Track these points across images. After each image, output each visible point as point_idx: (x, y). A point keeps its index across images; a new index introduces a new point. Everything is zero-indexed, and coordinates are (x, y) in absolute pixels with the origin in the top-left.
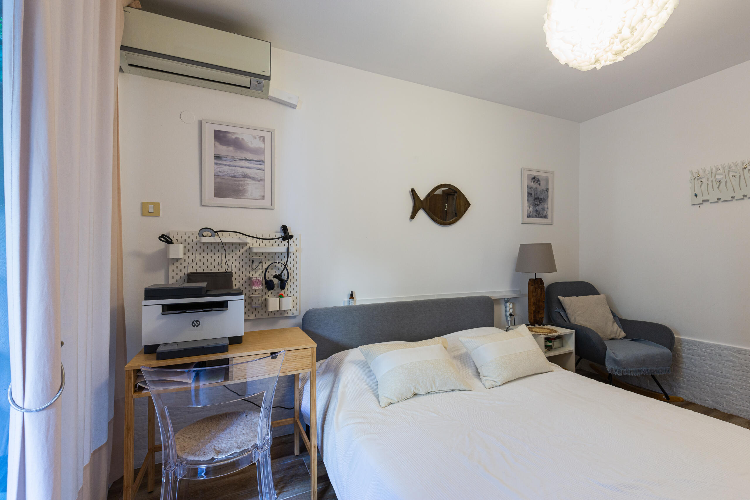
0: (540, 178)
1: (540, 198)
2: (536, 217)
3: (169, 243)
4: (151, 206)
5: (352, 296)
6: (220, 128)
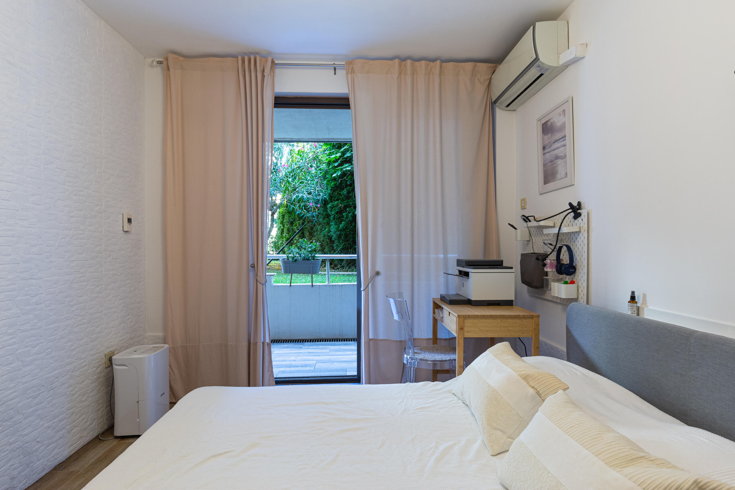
3: (516, 229)
4: (523, 201)
5: (633, 298)
6: (544, 121)
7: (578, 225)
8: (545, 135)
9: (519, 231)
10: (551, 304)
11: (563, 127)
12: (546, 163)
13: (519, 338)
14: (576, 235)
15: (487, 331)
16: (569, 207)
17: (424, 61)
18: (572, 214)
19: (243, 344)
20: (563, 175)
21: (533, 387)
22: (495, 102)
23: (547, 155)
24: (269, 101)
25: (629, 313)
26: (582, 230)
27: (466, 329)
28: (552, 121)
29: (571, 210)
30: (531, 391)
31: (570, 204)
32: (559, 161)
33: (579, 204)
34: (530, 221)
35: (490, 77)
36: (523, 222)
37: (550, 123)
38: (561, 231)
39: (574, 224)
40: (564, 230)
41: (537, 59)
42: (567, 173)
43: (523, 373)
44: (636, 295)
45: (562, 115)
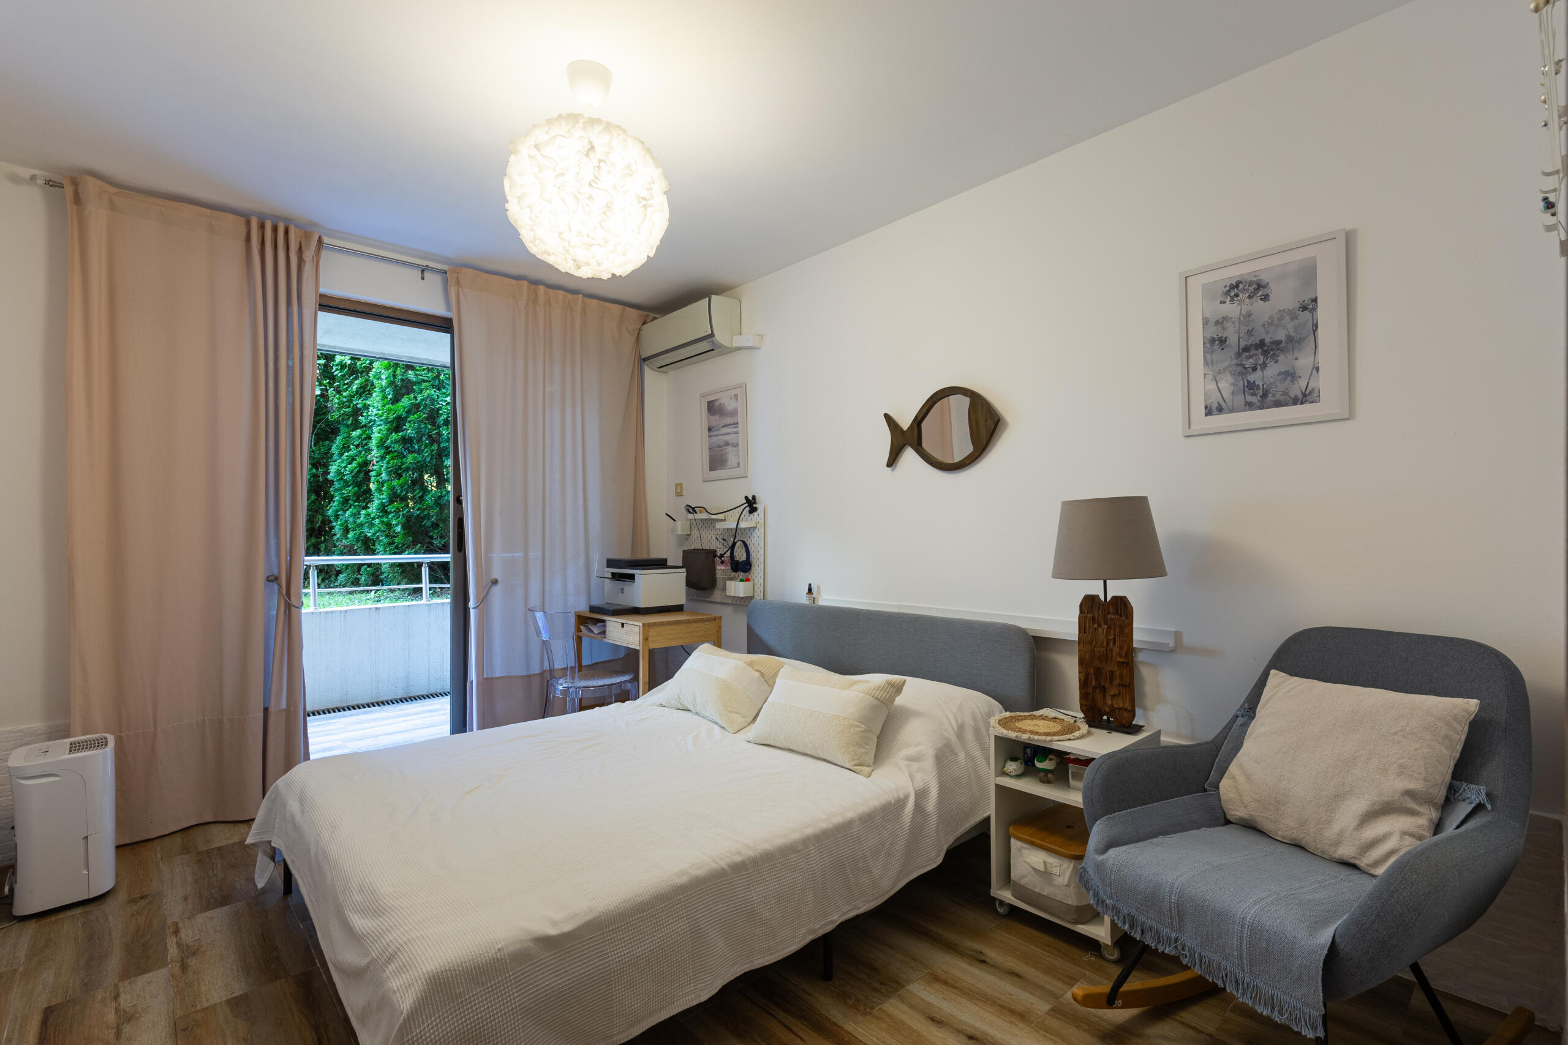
0: (1264, 278)
1: (1267, 340)
2: (1250, 406)
3: (675, 520)
4: (679, 487)
5: (810, 590)
6: (710, 398)
7: (754, 519)
8: (712, 415)
9: (679, 523)
10: (719, 606)
11: (734, 413)
12: (711, 447)
13: (682, 646)
14: (752, 530)
15: (672, 639)
16: (745, 501)
17: (561, 291)
18: (748, 509)
19: (255, 715)
20: (734, 464)
21: (758, 671)
22: (645, 360)
23: (714, 439)
24: (310, 301)
25: (808, 603)
26: (758, 525)
27: (650, 639)
28: (720, 402)
29: (747, 505)
30: (757, 674)
31: (746, 498)
32: (730, 449)
33: (754, 497)
34: (696, 513)
35: (639, 327)
36: (685, 512)
37: (718, 404)
38: (739, 527)
39: (749, 519)
40: (743, 525)
41: (712, 335)
42: (739, 464)
43: (747, 660)
44: (812, 587)
45: (733, 399)
